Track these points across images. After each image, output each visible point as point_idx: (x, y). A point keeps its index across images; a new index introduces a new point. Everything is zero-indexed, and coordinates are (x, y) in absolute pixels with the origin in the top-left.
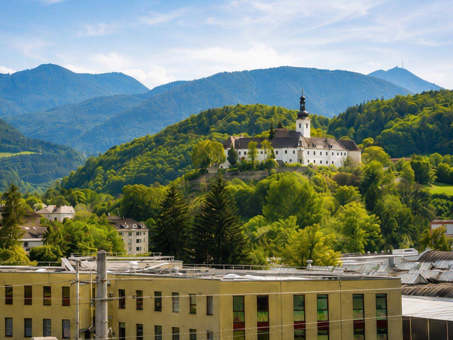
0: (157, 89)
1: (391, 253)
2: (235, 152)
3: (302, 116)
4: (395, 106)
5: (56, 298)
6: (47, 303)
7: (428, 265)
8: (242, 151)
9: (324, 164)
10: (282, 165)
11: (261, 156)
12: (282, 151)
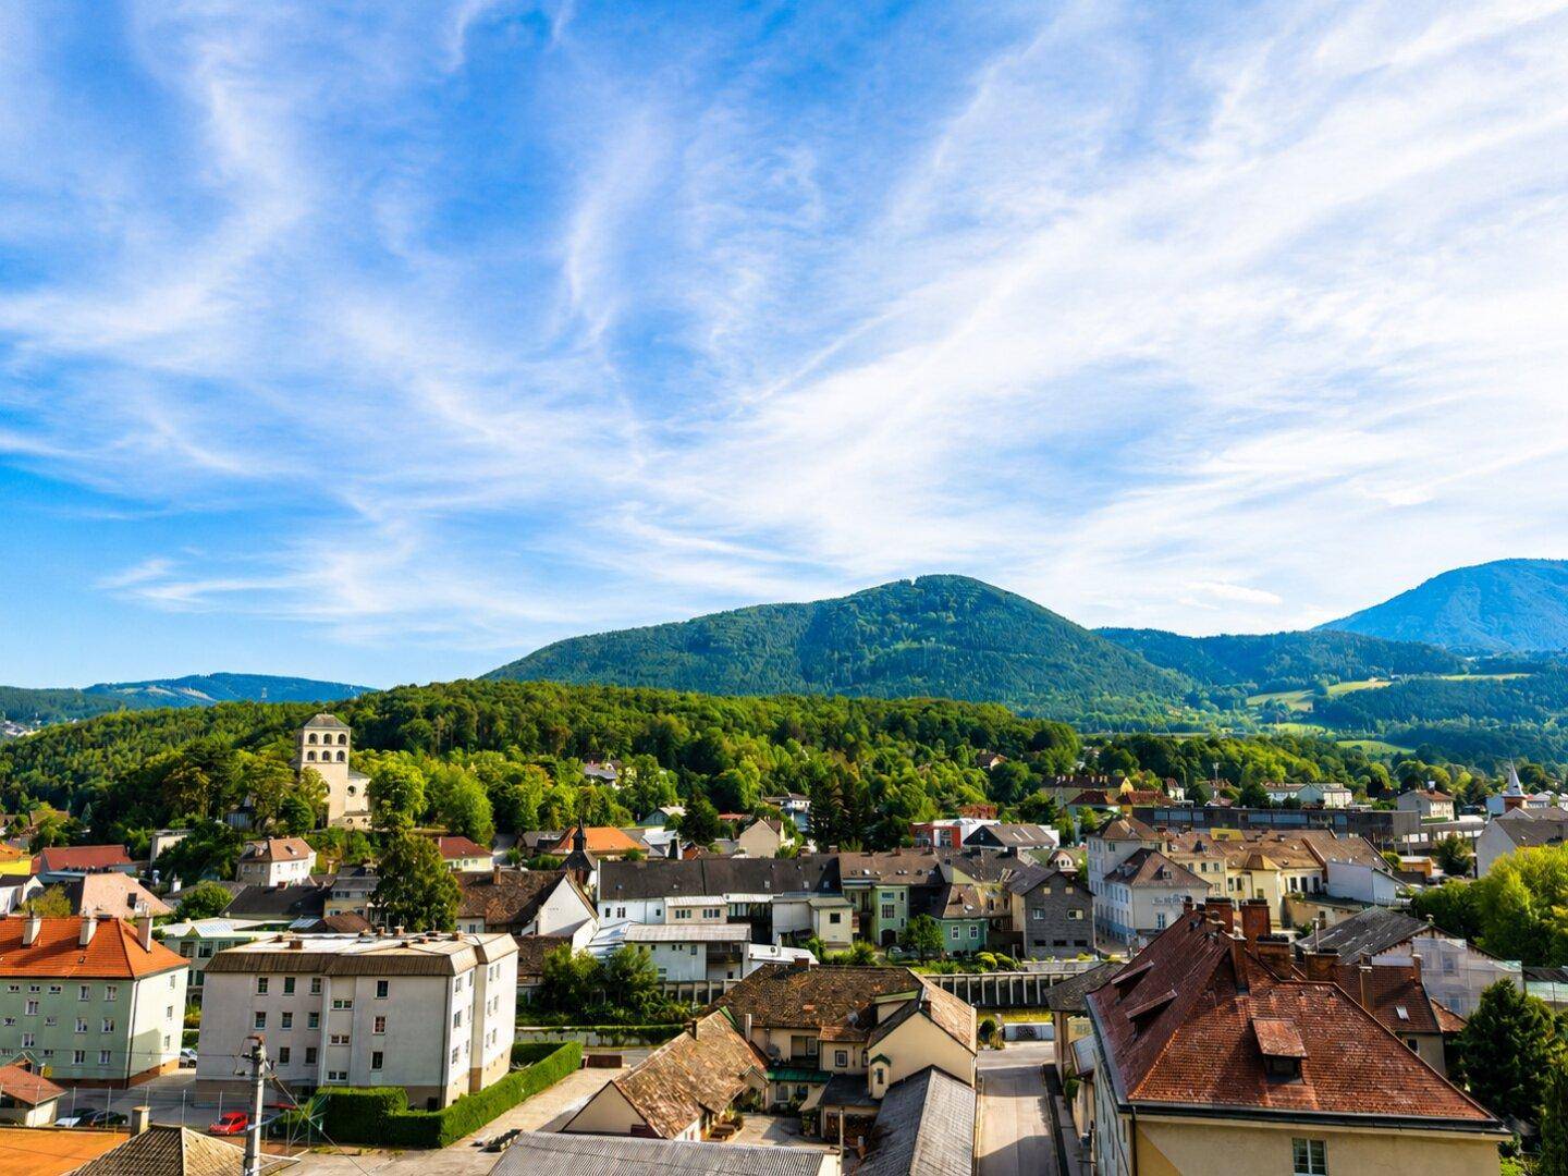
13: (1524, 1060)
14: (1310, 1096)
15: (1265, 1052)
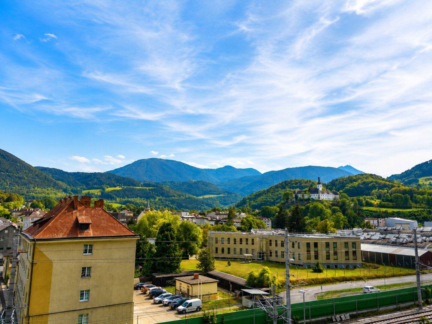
0: (265, 174)
1: (353, 229)
2: (297, 195)
3: (319, 183)
4: (348, 179)
5: (250, 242)
6: (247, 244)
7: (367, 233)
8: (299, 195)
9: (327, 199)
10: (313, 200)
11: (306, 197)
12: (313, 195)
13: (143, 251)
14: (90, 232)
15: (80, 223)
